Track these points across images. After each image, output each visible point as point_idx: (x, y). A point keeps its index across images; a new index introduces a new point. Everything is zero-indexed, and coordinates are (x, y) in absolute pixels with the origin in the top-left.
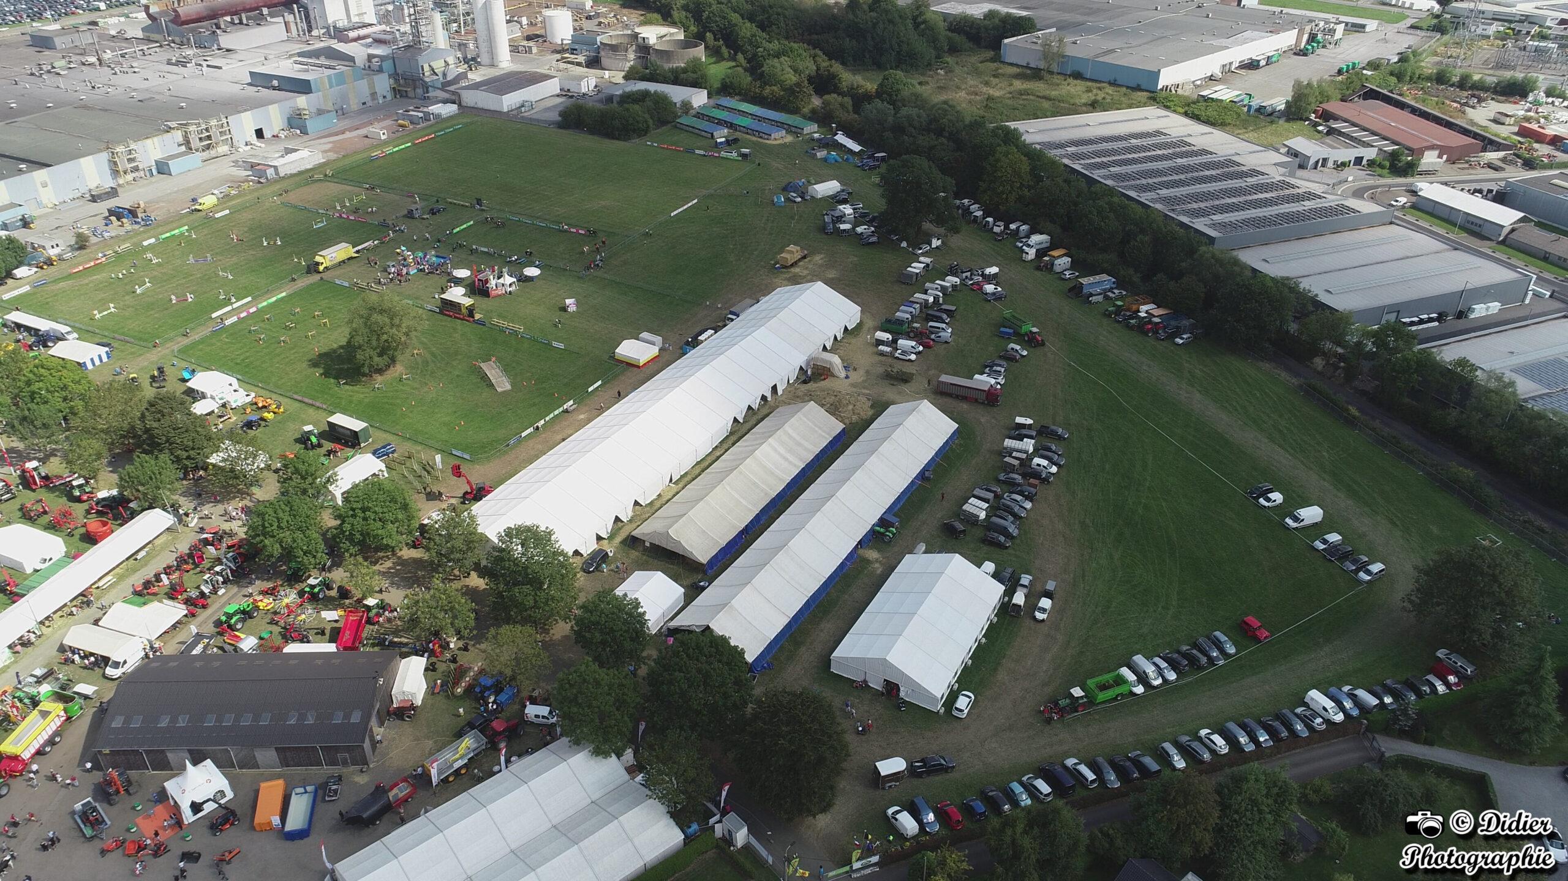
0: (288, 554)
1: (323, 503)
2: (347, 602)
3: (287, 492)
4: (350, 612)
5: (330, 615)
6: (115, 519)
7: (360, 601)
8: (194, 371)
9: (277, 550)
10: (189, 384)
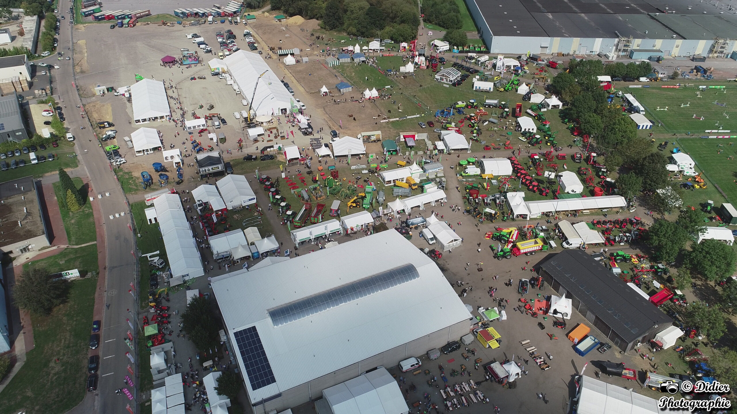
0: (659, 248)
1: (691, 237)
2: (668, 284)
3: (680, 222)
4: (666, 289)
5: (657, 284)
6: (606, 191)
7: (674, 288)
8: (679, 150)
9: (656, 243)
10: (673, 155)
